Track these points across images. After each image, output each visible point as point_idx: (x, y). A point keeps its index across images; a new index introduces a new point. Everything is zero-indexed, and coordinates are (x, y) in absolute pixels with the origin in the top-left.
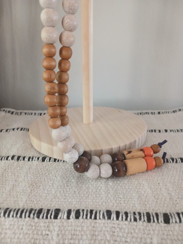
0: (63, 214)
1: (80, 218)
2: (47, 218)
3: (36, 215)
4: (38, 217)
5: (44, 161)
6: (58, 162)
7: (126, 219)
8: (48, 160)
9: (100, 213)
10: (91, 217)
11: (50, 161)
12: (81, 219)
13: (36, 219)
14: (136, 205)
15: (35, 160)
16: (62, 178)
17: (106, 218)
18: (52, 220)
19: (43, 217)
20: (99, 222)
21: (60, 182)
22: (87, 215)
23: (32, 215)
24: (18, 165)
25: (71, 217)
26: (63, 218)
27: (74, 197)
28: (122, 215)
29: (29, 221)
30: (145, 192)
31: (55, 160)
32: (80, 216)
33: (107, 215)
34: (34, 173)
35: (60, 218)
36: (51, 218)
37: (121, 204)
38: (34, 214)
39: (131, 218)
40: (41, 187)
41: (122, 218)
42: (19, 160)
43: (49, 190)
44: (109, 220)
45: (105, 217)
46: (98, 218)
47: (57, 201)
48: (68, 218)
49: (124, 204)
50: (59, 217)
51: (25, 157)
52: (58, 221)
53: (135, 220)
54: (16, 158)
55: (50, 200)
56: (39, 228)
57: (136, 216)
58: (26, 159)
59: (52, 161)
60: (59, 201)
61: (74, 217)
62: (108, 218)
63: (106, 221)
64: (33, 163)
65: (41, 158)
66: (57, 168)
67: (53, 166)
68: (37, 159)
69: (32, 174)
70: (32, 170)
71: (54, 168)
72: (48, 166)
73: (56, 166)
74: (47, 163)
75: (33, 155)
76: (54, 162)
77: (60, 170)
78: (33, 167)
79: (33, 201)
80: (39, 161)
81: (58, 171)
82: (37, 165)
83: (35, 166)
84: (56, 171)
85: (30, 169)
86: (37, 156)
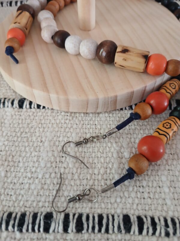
0: (57, 225)
1: (83, 232)
2: (33, 230)
3: (16, 228)
4: (21, 231)
5: (22, 108)
6: (44, 110)
7: (154, 233)
8: (28, 106)
9: (113, 225)
10: (100, 231)
11: (31, 108)
12: (84, 233)
13: (18, 234)
14: (168, 202)
15: (8, 107)
16: (52, 144)
17: (123, 231)
18: (42, 235)
19: (27, 230)
20: (112, 238)
21: (50, 154)
22: (93, 228)
23: (10, 228)
25: (70, 230)
26: (58, 232)
27: (71, 185)
28: (148, 228)
29: (7, 236)
31: (39, 106)
32: (82, 229)
33: (125, 228)
34: (9, 135)
35: (54, 231)
36: (39, 231)
37: (144, 198)
38: (13, 226)
39: (160, 233)
40: (21, 165)
41: (148, 232)
43: (33, 170)
44: (128, 234)
45: (121, 232)
46: (111, 231)
47: (47, 194)
48: (66, 230)
49: (149, 200)
50: (51, 230)
52: (50, 236)
53: (167, 234)
55: (35, 193)
57: (168, 229)
59: (34, 108)
60: (50, 194)
61: (74, 230)
62: (126, 233)
63: (123, 236)
64: (6, 112)
65: (16, 103)
66: (43, 122)
67: (37, 118)
68: (10, 104)
69: (6, 135)
70: (5, 127)
71: (38, 122)
72: (29, 118)
73: (42, 118)
74: (27, 111)
75: (5, 94)
76: (38, 110)
77: (49, 127)
78: (6, 121)
79: (11, 195)
80: (14, 108)
81: (46, 130)
82: (12, 116)
83: (9, 118)
84: (42, 128)
85: (3, 125)
86: (11, 97)
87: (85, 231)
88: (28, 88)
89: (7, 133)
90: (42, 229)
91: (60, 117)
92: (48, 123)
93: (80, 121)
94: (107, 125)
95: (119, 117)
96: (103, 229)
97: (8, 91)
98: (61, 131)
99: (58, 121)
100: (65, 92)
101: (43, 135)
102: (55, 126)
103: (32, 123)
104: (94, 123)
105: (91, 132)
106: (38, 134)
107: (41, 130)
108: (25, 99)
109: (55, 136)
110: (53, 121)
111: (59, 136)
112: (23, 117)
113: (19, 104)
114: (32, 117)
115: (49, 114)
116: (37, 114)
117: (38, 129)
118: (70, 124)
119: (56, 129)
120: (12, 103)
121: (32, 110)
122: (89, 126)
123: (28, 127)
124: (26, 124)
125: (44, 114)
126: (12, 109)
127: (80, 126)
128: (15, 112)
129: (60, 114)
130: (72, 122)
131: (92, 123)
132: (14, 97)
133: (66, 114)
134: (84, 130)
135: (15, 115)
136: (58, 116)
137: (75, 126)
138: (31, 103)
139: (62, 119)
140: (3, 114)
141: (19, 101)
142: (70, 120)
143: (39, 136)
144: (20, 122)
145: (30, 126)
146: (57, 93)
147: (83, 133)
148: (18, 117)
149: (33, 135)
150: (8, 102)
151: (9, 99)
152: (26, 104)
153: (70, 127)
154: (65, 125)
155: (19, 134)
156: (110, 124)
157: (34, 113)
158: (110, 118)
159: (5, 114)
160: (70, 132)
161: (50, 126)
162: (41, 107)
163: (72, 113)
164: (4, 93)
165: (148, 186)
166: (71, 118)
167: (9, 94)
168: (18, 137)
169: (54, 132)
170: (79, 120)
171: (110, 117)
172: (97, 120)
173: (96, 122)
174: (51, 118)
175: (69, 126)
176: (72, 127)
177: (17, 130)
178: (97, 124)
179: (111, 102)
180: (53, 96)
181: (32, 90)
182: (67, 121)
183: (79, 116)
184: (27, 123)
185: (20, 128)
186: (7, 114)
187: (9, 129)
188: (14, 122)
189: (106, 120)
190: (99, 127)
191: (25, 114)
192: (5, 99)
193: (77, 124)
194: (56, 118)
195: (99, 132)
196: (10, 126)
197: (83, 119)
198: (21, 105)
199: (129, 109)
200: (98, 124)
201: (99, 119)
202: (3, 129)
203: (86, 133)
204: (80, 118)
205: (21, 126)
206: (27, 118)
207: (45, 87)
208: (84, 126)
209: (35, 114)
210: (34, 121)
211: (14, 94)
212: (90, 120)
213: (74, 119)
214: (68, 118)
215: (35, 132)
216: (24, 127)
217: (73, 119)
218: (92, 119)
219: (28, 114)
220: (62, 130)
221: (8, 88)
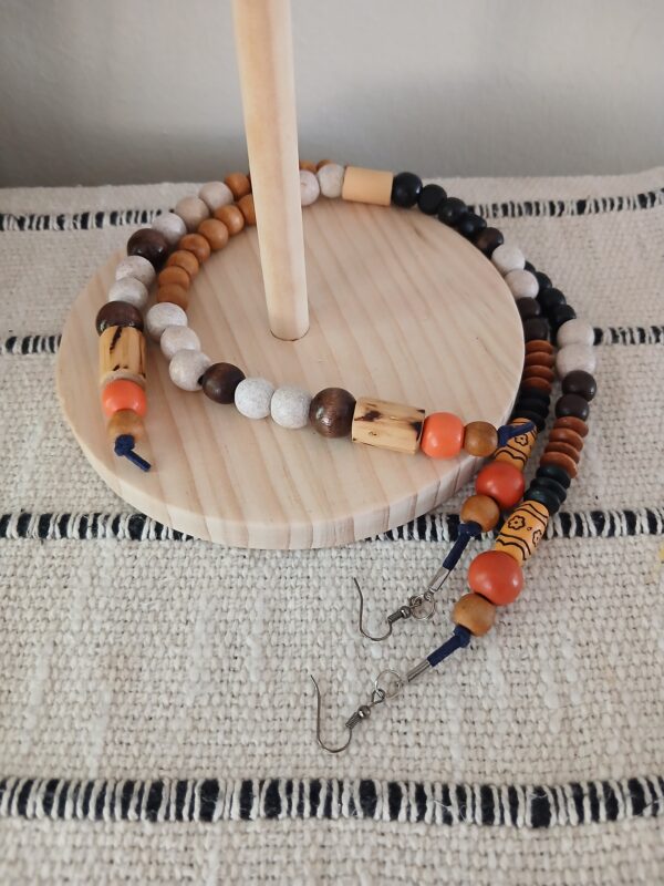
0: (228, 805)
1: (280, 816)
2: (179, 816)
3: (143, 813)
4: (153, 818)
5: (139, 539)
6: (190, 543)
7: (421, 818)
8: (153, 534)
9: (340, 802)
10: (313, 813)
11: (158, 538)
12: (283, 819)
13: (147, 826)
14: (455, 753)
15: (104, 536)
16: (211, 628)
17: (360, 814)
18: (197, 825)
19: (167, 817)
20: (337, 828)
21: (208, 653)
22: (301, 807)
23: (131, 813)
24: (48, 561)
25: (253, 814)
26: (230, 819)
27: (256, 720)
28: (409, 806)
29: (126, 831)
30: (485, 688)
31: (177, 535)
32: (279, 810)
33: (363, 806)
34: (112, 606)
35: (221, 818)
36: (191, 818)
37: (406, 746)
38: (138, 810)
39: (434, 815)
40: (145, 676)
41: (409, 814)
42: (49, 537)
43: (174, 688)
44: (369, 819)
45: (356, 814)
46: (335, 814)
47: (206, 742)
48: (245, 815)
49: (416, 749)
50: (216, 816)
51: (69, 515)
52: (214, 828)
53: (448, 819)
54: (36, 529)
55: (180, 739)
56: (160, 856)
57: (449, 809)
58: (73, 530)
59: (167, 538)
60: (211, 742)
61: (263, 813)
62: (365, 815)
63: (360, 823)
64: (101, 549)
65: (124, 525)
66: (188, 573)
67: (174, 563)
68: (109, 531)
69: (106, 608)
70: (102, 588)
71: (177, 574)
72: (155, 564)
73: (185, 564)
74: (149, 547)
75: (94, 502)
76: (176, 543)
77: (201, 588)
78: (102, 573)
79: (128, 744)
80: (119, 540)
81: (195, 594)
82: (116, 560)
83: (109, 563)
84: (188, 589)
85: (95, 581)
86: (109, 510)
87: (283, 814)
89: (108, 603)
90: (196, 815)
91: (227, 561)
92: (200, 576)
93: (274, 570)
94: (333, 579)
95: (361, 558)
96: (320, 810)
97: (102, 494)
98: (229, 598)
99: (222, 572)
100: (239, 513)
101: (190, 605)
102: (215, 582)
103: (162, 576)
104: (305, 575)
105: (298, 596)
106: (177, 604)
107: (185, 593)
108: (145, 517)
109: (217, 609)
110: (211, 572)
111: (225, 608)
112: (141, 562)
113: (129, 529)
114: (163, 562)
115: (201, 554)
116: (174, 553)
117: (177, 589)
118: (250, 579)
119: (219, 593)
120: (115, 529)
121: (161, 542)
122: (292, 582)
123: (155, 586)
124: (151, 580)
125: (191, 554)
126: (114, 542)
127: (273, 584)
128: (123, 549)
129: (227, 554)
130: (254, 573)
131: (300, 576)
132: (117, 510)
133: (242, 553)
134: (282, 592)
135: (123, 555)
136: (222, 557)
137: (261, 583)
138: (159, 528)
139: (232, 566)
140: (95, 553)
141: (131, 523)
142: (250, 569)
143: (181, 609)
144: (136, 574)
145: (159, 584)
146: (222, 515)
147: (280, 599)
148: (129, 562)
149: (168, 606)
150: (104, 524)
151: (107, 517)
152: (149, 528)
153: (249, 586)
154: (239, 582)
155: (134, 605)
156: (341, 577)
157: (167, 550)
158: (341, 562)
159: (98, 556)
160: (251, 598)
161: (205, 582)
162: (184, 537)
163: (253, 550)
164: (91, 499)
165: (418, 720)
166: (252, 563)
167: (105, 502)
168: (133, 612)
169: (214, 600)
170: (270, 567)
171: (341, 557)
172: (313, 568)
173: (310, 571)
174: (205, 563)
175: (249, 583)
176: (253, 586)
177: (130, 595)
178: (311, 576)
179: (341, 529)
180: (213, 521)
181: (165, 506)
182: (244, 572)
183: (271, 558)
184: (151, 576)
185: (137, 590)
186: (104, 554)
187: (111, 591)
188: (122, 574)
189: (334, 566)
190: (315, 583)
191: (147, 554)
192: (97, 515)
193: (266, 578)
194: (217, 563)
195: (316, 595)
196: (112, 586)
197: (281, 565)
198: (135, 533)
199: (385, 539)
200: (314, 577)
201: (316, 565)
202: (98, 592)
203: (286, 599)
204: (273, 563)
205: (138, 584)
206: (152, 564)
207: (195, 503)
208: (283, 581)
209: (169, 555)
210: (168, 572)
211: (116, 502)
212: (297, 567)
213: (260, 564)
214: (246, 561)
215: (172, 599)
216: (145, 587)
217: (256, 563)
218: (300, 563)
219: (153, 553)
220: (233, 593)
221: (99, 486)
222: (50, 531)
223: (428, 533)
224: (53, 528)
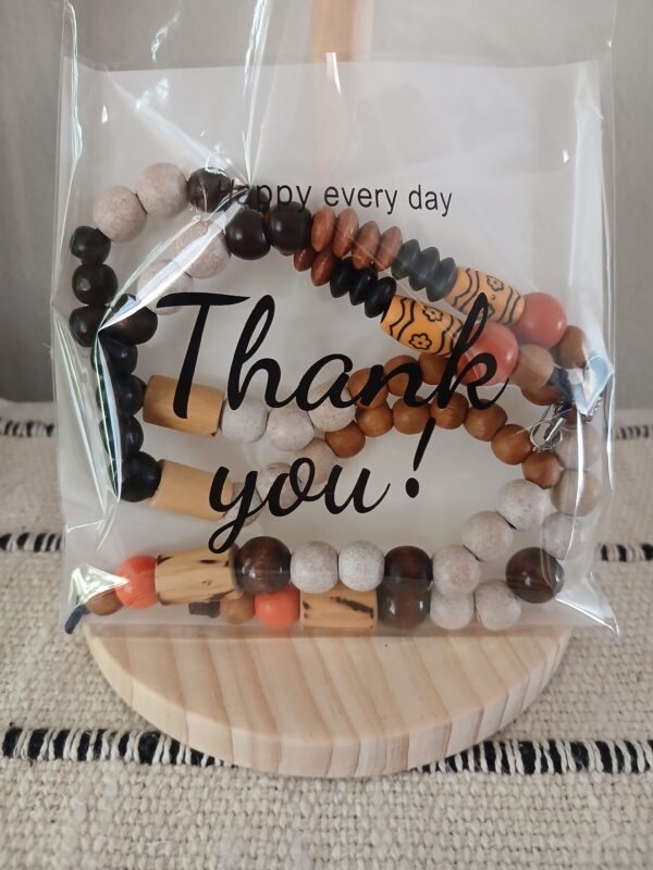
5: (150, 762)
6: (210, 768)
8: (167, 757)
11: (173, 761)
15: (108, 757)
24: (35, 788)
31: (196, 757)
34: (110, 848)
42: (40, 757)
51: (68, 731)
54: (26, 747)
58: (70, 750)
59: (183, 762)
64: (102, 774)
65: (133, 745)
66: (207, 807)
67: (190, 794)
68: (115, 751)
69: (102, 850)
70: (99, 823)
71: (194, 808)
72: (167, 796)
73: (205, 795)
74: (161, 773)
75: (99, 716)
76: (194, 769)
77: (223, 826)
78: (101, 804)
80: (125, 764)
81: (215, 834)
82: (119, 787)
83: (111, 792)
84: (206, 828)
85: (92, 815)
86: (116, 726)
88: (174, 708)
89: (106, 844)
91: (255, 793)
92: (222, 810)
93: (312, 807)
94: (387, 819)
95: (420, 795)
97: (110, 707)
98: (258, 840)
99: (250, 807)
100: (272, 725)
101: (209, 850)
102: (241, 820)
103: (176, 810)
104: (352, 814)
105: (344, 841)
106: (193, 848)
107: (203, 833)
108: (158, 734)
109: (242, 855)
110: (236, 807)
111: (252, 853)
112: (151, 792)
113: (139, 749)
114: (177, 792)
115: (224, 783)
116: (191, 781)
117: (193, 828)
118: (283, 817)
119: (246, 833)
120: (122, 749)
121: (176, 767)
122: (336, 823)
123: (166, 823)
124: (160, 815)
125: (212, 783)
126: (120, 764)
127: (312, 824)
128: (130, 775)
129: (255, 785)
130: (289, 809)
131: (345, 814)
132: (126, 727)
133: (273, 783)
134: (324, 835)
135: (129, 782)
136: (249, 789)
137: (297, 823)
138: (175, 747)
139: (261, 800)
140: (94, 779)
141: (142, 741)
142: (283, 803)
143: (198, 854)
144: (143, 807)
145: (171, 821)
146: (251, 726)
147: (322, 845)
148: (136, 791)
149: (181, 851)
150: (110, 743)
151: (113, 734)
152: (163, 748)
153: (283, 825)
154: (270, 820)
155: (139, 848)
156: (396, 818)
157: (182, 778)
158: (395, 798)
159: (98, 782)
160: (286, 841)
161: (228, 820)
162: (204, 761)
163: (288, 779)
164: (95, 713)
166: (286, 797)
167: (112, 717)
168: (137, 857)
169: (239, 842)
170: (308, 802)
171: (394, 792)
172: (361, 804)
173: (358, 808)
174: (230, 795)
175: (282, 822)
176: (289, 825)
177: (134, 835)
178: (359, 814)
179: (392, 752)
180: (241, 734)
181: (185, 715)
182: (276, 807)
183: (309, 791)
184: (161, 809)
185: (142, 827)
186: (106, 779)
187: (111, 828)
188: (126, 807)
189: (386, 802)
190: (365, 824)
191: (158, 782)
192: (101, 732)
193: (302, 817)
194: (243, 796)
195: (366, 841)
196: (113, 822)
197: (322, 801)
198: (146, 755)
199: (447, 770)
200: (362, 816)
201: (364, 801)
202: (94, 829)
203: (329, 845)
204: (312, 798)
205: (145, 819)
206: (163, 795)
207: (220, 710)
208: (324, 820)
209: (185, 783)
210: (182, 806)
211: (125, 717)
212: (341, 804)
213: (296, 798)
214: (279, 794)
215: (187, 841)
216: (153, 824)
217: (290, 797)
218: (345, 798)
219: (166, 780)
220: (263, 835)
221: (107, 697)
222: (43, 749)
223: (498, 764)
224: (47, 746)
